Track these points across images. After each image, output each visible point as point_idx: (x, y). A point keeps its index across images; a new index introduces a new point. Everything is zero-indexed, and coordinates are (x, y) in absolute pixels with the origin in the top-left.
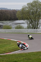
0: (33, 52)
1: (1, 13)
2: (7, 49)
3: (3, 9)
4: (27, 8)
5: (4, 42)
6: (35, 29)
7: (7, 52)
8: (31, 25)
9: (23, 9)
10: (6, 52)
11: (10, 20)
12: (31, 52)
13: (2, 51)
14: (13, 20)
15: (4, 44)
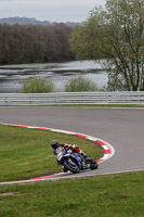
0: (130, 173)
1: (16, 36)
2: (37, 163)
3: (20, 23)
4: (108, 17)
5: (29, 139)
6: (135, 89)
7: (40, 172)
8: (120, 76)
9: (93, 22)
10: (34, 173)
11: (46, 60)
12: (126, 174)
13: (21, 171)
14: (56, 60)
15: (28, 144)
